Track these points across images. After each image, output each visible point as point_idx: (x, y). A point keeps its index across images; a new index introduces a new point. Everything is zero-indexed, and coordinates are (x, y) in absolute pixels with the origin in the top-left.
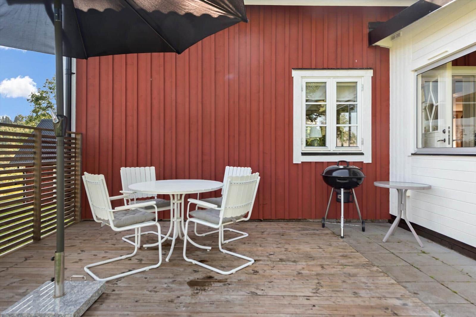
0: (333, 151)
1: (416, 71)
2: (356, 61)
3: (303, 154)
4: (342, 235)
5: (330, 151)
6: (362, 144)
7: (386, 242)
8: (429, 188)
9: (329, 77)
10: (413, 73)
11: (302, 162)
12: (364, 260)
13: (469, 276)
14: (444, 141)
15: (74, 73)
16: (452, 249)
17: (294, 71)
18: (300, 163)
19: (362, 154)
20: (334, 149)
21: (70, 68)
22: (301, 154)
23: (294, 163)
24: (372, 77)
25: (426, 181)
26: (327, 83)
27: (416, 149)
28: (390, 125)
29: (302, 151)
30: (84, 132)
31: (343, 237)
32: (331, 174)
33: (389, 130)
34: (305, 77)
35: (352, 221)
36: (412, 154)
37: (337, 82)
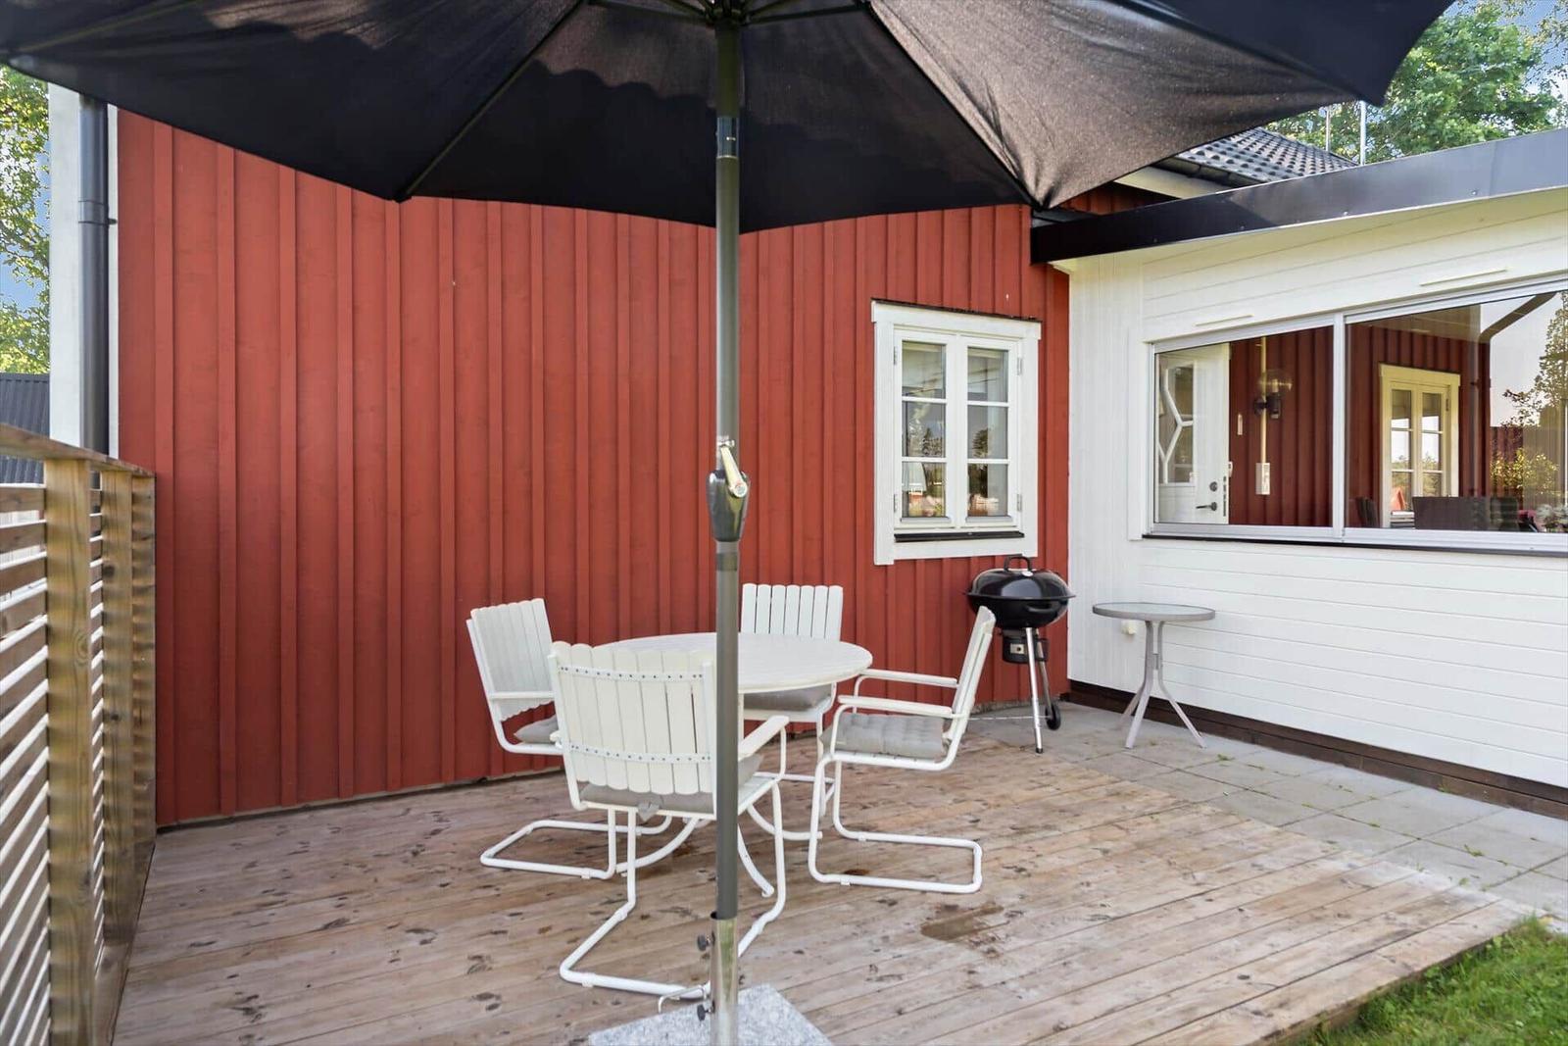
0: (962, 528)
1: (1152, 343)
2: (1007, 296)
3: (901, 538)
4: (1040, 747)
5: (953, 528)
6: (1020, 509)
7: (1134, 747)
8: (1211, 616)
9: (953, 332)
10: (1145, 346)
11: (896, 561)
12: (1158, 796)
13: (1345, 790)
14: (1214, 507)
15: (114, 222)
16: (1253, 742)
17: (879, 305)
18: (892, 563)
19: (1019, 535)
20: (964, 524)
21: (102, 200)
22: (893, 538)
23: (878, 563)
24: (1039, 341)
25: (1202, 600)
26: (948, 349)
27: (1152, 525)
28: (1070, 463)
29: (896, 529)
30: (165, 466)
31: (1042, 751)
32: (998, 592)
33: (1068, 474)
34: (903, 325)
35: (993, 708)
36: (1144, 537)
37: (969, 348)
